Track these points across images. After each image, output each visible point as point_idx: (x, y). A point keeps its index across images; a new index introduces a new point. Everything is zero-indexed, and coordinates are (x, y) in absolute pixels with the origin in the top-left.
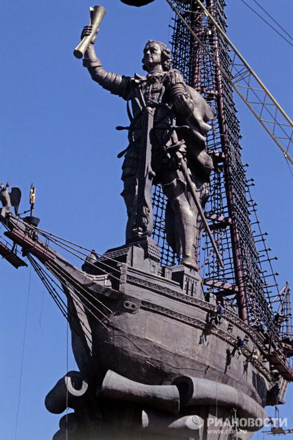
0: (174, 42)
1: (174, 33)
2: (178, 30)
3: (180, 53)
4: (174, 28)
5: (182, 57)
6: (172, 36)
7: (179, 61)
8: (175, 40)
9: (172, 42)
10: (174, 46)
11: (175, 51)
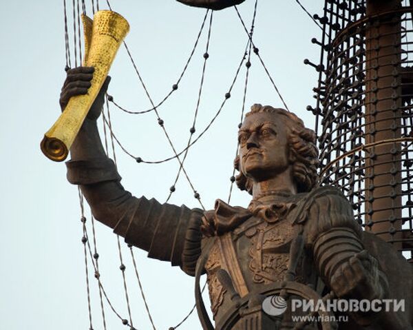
0: (321, 107)
1: (320, 82)
2: (331, 73)
3: (338, 139)
4: (320, 68)
5: (344, 150)
6: (315, 90)
7: (337, 161)
8: (322, 100)
9: (314, 107)
10: (321, 118)
11: (324, 133)
